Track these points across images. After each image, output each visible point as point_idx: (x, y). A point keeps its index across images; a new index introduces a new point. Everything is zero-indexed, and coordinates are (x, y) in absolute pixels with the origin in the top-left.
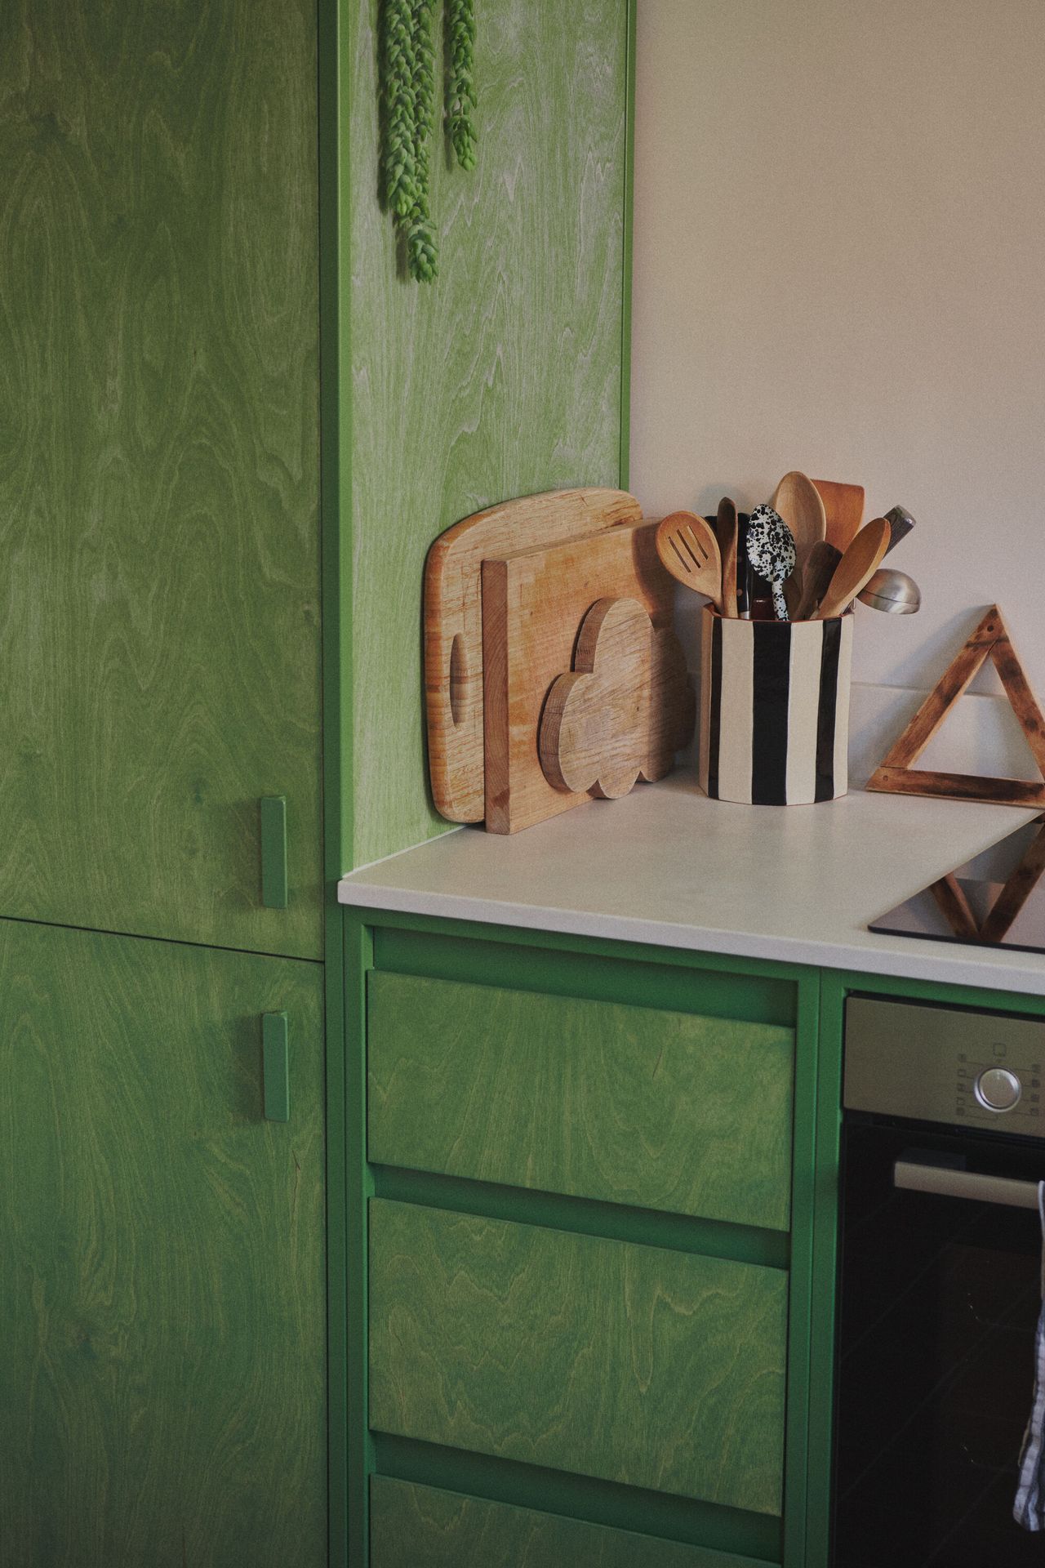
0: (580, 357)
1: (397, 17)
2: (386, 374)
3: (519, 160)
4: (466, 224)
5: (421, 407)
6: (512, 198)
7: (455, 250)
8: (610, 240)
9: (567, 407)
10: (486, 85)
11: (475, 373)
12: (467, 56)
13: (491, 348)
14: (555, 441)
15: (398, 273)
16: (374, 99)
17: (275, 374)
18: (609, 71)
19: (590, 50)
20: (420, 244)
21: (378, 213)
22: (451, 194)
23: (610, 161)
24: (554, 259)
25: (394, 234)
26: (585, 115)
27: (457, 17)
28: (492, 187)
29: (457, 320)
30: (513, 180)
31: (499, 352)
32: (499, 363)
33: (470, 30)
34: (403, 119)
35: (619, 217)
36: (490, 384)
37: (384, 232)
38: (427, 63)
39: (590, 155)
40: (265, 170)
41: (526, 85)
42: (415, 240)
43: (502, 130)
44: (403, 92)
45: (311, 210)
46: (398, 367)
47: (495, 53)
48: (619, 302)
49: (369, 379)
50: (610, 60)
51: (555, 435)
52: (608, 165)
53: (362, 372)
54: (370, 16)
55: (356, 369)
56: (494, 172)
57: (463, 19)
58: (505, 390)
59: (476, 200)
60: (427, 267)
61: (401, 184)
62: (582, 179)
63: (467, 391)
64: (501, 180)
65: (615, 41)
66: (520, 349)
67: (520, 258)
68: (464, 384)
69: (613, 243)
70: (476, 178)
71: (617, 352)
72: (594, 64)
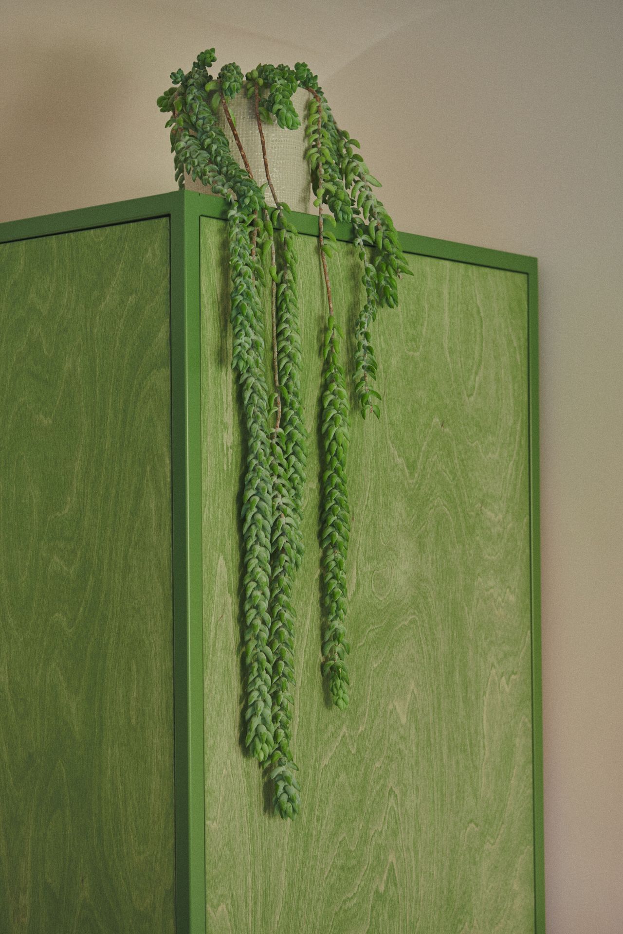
0: (487, 846)
1: (253, 585)
2: (251, 904)
3: (412, 686)
4: (349, 752)
5: (296, 927)
6: (404, 720)
7: (337, 776)
8: (517, 741)
9: (473, 894)
10: (372, 627)
11: (363, 883)
12: (338, 609)
13: (382, 857)
14: (460, 927)
15: (265, 810)
16: (235, 657)
17: (142, 909)
18: (512, 598)
19: (491, 583)
20: (281, 784)
21: (241, 758)
22: (331, 728)
23: (513, 673)
24: (454, 766)
25: (261, 775)
26: (486, 638)
27: (330, 575)
28: (380, 714)
29: (341, 838)
30: (404, 705)
31: (392, 858)
32: (391, 869)
33: (342, 586)
34: (259, 676)
35: (528, 720)
36: (382, 889)
37: (248, 775)
38: (286, 623)
39: (494, 671)
40: (133, 721)
41: (419, 623)
42: (278, 781)
43: (391, 664)
44: (261, 651)
45: (168, 761)
46: (266, 895)
47: (381, 599)
48: (530, 791)
49: (229, 912)
50: (512, 590)
51: (460, 921)
52: (513, 677)
53: (220, 909)
54: (229, 583)
55: (212, 906)
56: (382, 701)
57: (335, 577)
58: (400, 892)
59: (362, 729)
60: (288, 806)
61: (257, 734)
62: (485, 693)
63: (355, 901)
64: (391, 707)
65: (518, 575)
66: (416, 853)
67: (415, 771)
68: (350, 895)
69: (522, 742)
70: (361, 709)
71: (530, 836)
72: (495, 595)
